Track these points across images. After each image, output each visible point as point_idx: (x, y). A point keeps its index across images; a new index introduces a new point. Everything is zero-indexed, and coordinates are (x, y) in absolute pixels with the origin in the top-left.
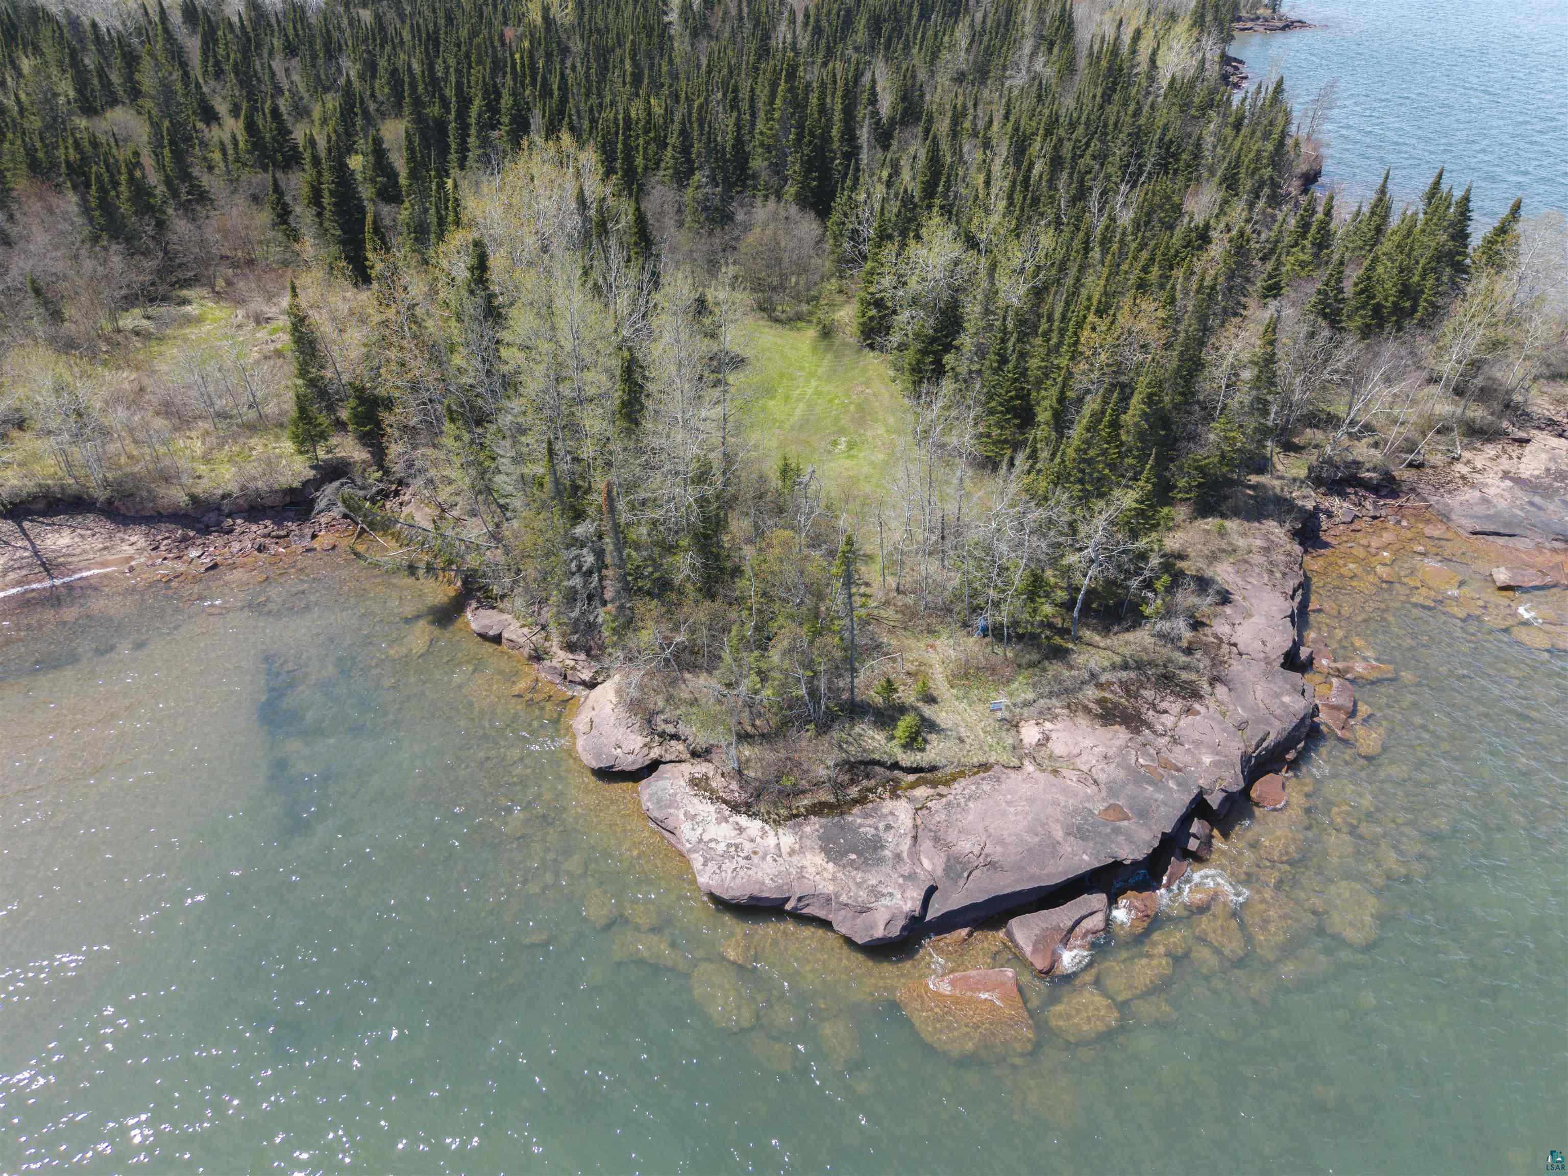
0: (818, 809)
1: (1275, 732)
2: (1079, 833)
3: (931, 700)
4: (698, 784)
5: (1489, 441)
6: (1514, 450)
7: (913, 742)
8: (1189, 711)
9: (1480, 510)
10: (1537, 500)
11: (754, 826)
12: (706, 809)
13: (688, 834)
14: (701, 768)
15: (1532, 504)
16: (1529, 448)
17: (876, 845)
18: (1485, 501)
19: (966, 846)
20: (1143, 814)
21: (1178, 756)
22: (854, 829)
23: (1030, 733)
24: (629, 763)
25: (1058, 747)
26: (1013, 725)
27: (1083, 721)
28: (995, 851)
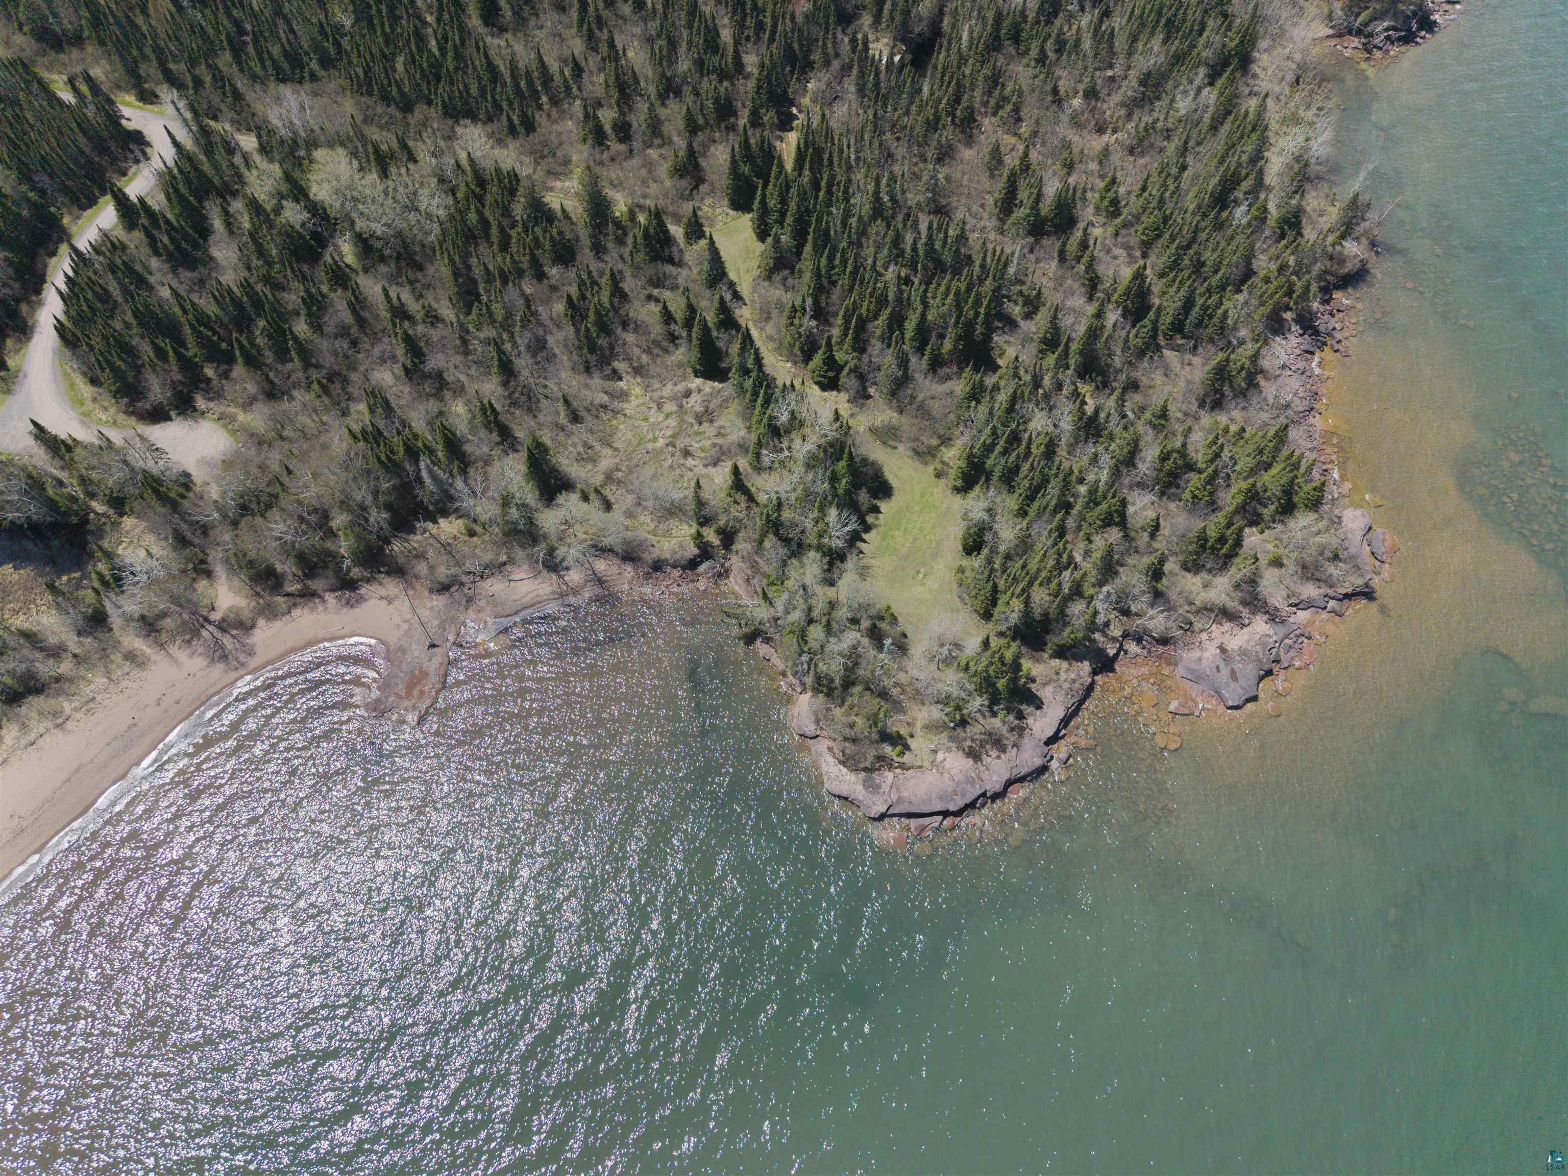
0: (865, 769)
1: (1024, 772)
2: (940, 798)
3: (912, 736)
4: (830, 749)
5: (1230, 620)
6: (1236, 630)
7: (901, 754)
8: (999, 757)
9: (1193, 665)
10: (1222, 666)
11: (844, 770)
12: (831, 760)
13: (824, 768)
14: (831, 744)
15: (1218, 668)
16: (1245, 630)
17: (879, 787)
18: (1200, 659)
19: (905, 794)
20: (963, 795)
21: (985, 776)
22: (873, 779)
23: (940, 756)
24: (809, 734)
25: (947, 764)
26: (935, 752)
27: (960, 754)
28: (913, 799)
